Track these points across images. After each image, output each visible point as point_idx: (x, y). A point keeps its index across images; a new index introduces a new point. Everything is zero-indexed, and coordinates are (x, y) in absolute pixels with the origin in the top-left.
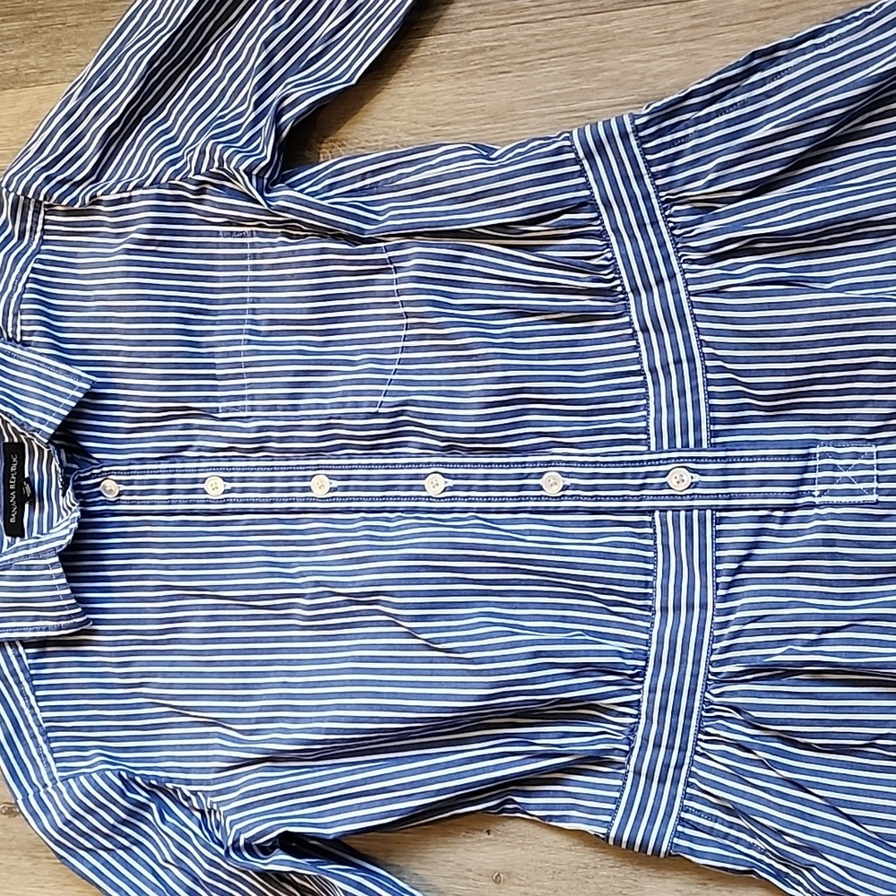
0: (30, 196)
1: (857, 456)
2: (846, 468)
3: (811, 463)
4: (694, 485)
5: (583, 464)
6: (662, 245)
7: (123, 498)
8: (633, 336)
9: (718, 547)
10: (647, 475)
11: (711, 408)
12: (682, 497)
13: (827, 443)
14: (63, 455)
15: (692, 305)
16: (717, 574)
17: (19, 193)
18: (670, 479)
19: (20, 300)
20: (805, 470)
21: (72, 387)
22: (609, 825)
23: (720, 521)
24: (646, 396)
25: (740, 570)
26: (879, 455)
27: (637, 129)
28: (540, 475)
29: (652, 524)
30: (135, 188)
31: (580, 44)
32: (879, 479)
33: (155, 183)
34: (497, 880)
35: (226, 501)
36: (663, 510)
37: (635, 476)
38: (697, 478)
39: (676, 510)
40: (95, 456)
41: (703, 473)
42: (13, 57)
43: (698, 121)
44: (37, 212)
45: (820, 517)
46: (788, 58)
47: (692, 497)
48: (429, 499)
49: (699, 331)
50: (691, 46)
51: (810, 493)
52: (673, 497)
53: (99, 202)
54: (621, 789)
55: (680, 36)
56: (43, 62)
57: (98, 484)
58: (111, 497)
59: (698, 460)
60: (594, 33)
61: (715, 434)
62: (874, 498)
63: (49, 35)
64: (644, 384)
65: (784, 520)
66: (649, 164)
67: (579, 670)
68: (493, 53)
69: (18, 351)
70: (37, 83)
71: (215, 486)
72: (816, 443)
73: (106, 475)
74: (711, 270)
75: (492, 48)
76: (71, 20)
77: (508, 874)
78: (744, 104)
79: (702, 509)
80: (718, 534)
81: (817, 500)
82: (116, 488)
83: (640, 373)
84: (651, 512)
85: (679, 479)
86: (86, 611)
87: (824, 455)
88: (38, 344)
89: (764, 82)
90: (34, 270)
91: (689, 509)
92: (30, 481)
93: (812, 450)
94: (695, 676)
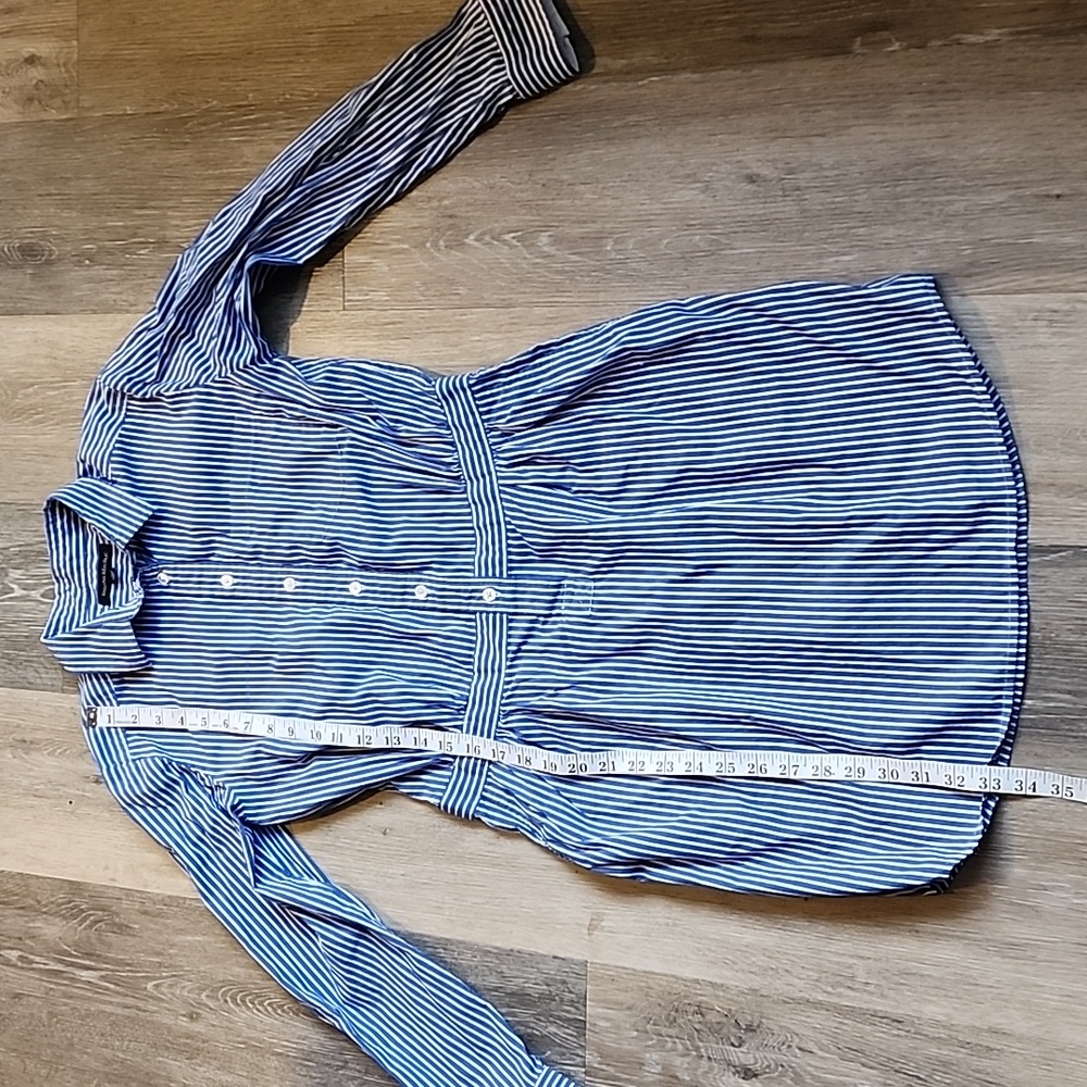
0: (118, 389)
1: (584, 587)
2: (579, 594)
3: (561, 590)
4: (497, 599)
5: (438, 582)
6: (485, 454)
7: (172, 584)
8: (469, 506)
9: (509, 636)
10: (473, 591)
11: (509, 553)
12: (491, 606)
13: (571, 579)
14: (134, 556)
15: (500, 491)
16: (508, 652)
17: (112, 386)
18: (483, 594)
19: (111, 455)
20: (558, 594)
21: (141, 513)
22: (441, 798)
23: (510, 621)
24: (475, 543)
25: (519, 651)
26: (595, 588)
27: (470, 386)
28: (414, 587)
29: (475, 620)
30: (185, 388)
31: (450, 327)
32: (593, 602)
33: (196, 384)
34: (384, 833)
35: (234, 590)
36: (481, 612)
37: (465, 591)
38: (500, 595)
39: (488, 613)
40: (155, 556)
41: (502, 592)
42: (113, 293)
43: (505, 384)
44: (122, 399)
45: (562, 622)
46: (554, 352)
47: (497, 606)
48: (352, 597)
49: (503, 508)
50: (509, 335)
51: (559, 608)
52: (486, 605)
53: (162, 395)
54: (450, 778)
55: (503, 329)
56: (131, 299)
57: (156, 576)
58: (165, 584)
59: (500, 584)
60: (458, 321)
61: (510, 569)
62: (589, 613)
63: (135, 282)
64: (474, 535)
65: (544, 623)
66: (478, 406)
67: (430, 704)
68: (400, 326)
69: (108, 487)
70: (128, 312)
71: (227, 581)
72: (565, 578)
73: (161, 570)
74: (510, 472)
75: (400, 323)
76: (150, 274)
77: (391, 829)
78: (530, 376)
79: (502, 613)
80: (510, 628)
81: (563, 612)
82: (168, 579)
83: (472, 528)
84: (474, 613)
85: (489, 595)
86: (148, 656)
87: (569, 586)
88: (121, 484)
89: (541, 364)
90: (121, 435)
91: (495, 613)
92: (115, 571)
93: (562, 582)
94: (493, 712)
